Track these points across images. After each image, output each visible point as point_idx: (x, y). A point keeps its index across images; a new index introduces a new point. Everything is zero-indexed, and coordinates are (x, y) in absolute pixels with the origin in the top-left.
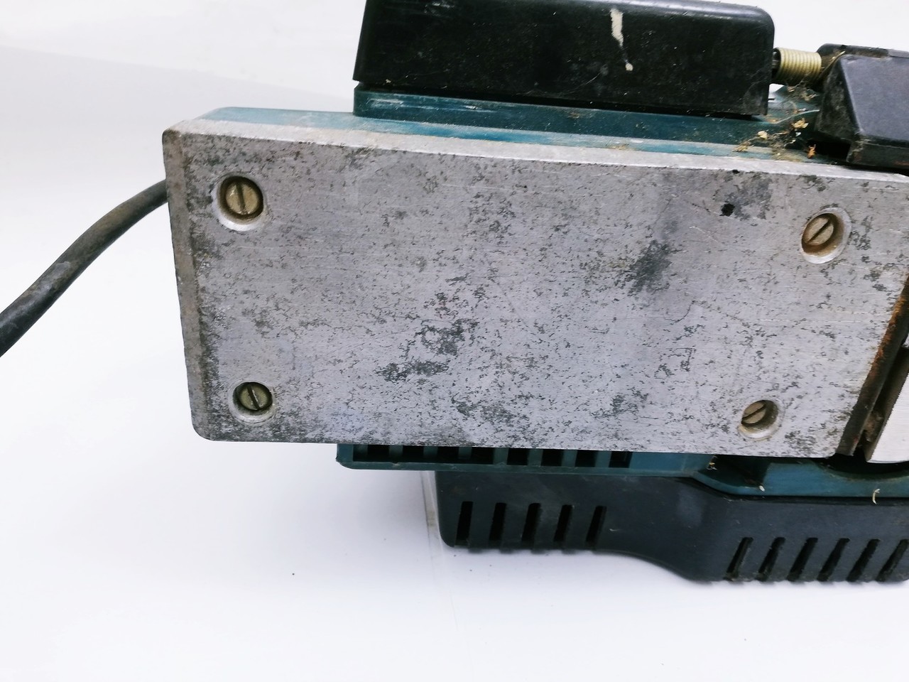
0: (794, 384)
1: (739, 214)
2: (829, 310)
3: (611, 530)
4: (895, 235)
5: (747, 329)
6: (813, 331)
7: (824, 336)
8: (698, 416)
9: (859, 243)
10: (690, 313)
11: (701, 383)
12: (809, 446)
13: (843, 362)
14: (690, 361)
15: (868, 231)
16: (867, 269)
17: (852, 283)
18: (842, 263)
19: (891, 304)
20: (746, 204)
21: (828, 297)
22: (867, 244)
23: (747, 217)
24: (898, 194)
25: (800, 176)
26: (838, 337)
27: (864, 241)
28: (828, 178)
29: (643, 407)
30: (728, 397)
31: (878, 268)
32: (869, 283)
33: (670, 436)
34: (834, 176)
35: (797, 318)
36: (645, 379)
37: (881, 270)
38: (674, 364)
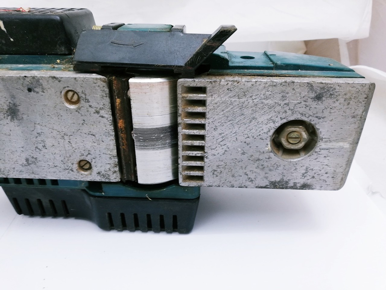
0: (89, 154)
1: (34, 91)
2: (87, 126)
3: (72, 209)
4: (97, 97)
5: (60, 133)
6: (85, 134)
7: (91, 135)
8: (59, 166)
9: (85, 100)
10: (36, 128)
11: (54, 153)
12: (108, 177)
13: (103, 146)
14: (45, 145)
15: (86, 96)
16: (93, 110)
17: (91, 115)
18: (82, 108)
19: (110, 123)
20: (35, 88)
21: (84, 120)
22: (88, 100)
23: (38, 93)
24: (90, 82)
25: (49, 77)
26: (97, 136)
27: (86, 99)
28: (60, 77)
29: (37, 162)
30: (67, 159)
31: (97, 109)
32: (96, 115)
33: (53, 173)
34: (62, 76)
35: (76, 129)
36: (33, 152)
37: (99, 110)
38: (40, 146)
